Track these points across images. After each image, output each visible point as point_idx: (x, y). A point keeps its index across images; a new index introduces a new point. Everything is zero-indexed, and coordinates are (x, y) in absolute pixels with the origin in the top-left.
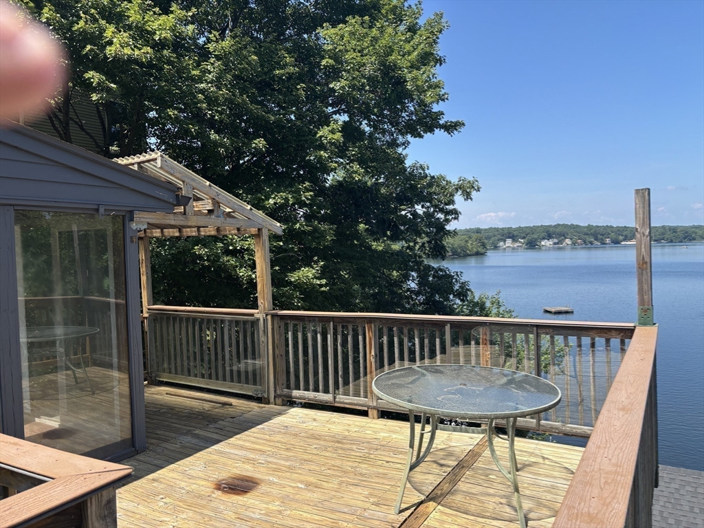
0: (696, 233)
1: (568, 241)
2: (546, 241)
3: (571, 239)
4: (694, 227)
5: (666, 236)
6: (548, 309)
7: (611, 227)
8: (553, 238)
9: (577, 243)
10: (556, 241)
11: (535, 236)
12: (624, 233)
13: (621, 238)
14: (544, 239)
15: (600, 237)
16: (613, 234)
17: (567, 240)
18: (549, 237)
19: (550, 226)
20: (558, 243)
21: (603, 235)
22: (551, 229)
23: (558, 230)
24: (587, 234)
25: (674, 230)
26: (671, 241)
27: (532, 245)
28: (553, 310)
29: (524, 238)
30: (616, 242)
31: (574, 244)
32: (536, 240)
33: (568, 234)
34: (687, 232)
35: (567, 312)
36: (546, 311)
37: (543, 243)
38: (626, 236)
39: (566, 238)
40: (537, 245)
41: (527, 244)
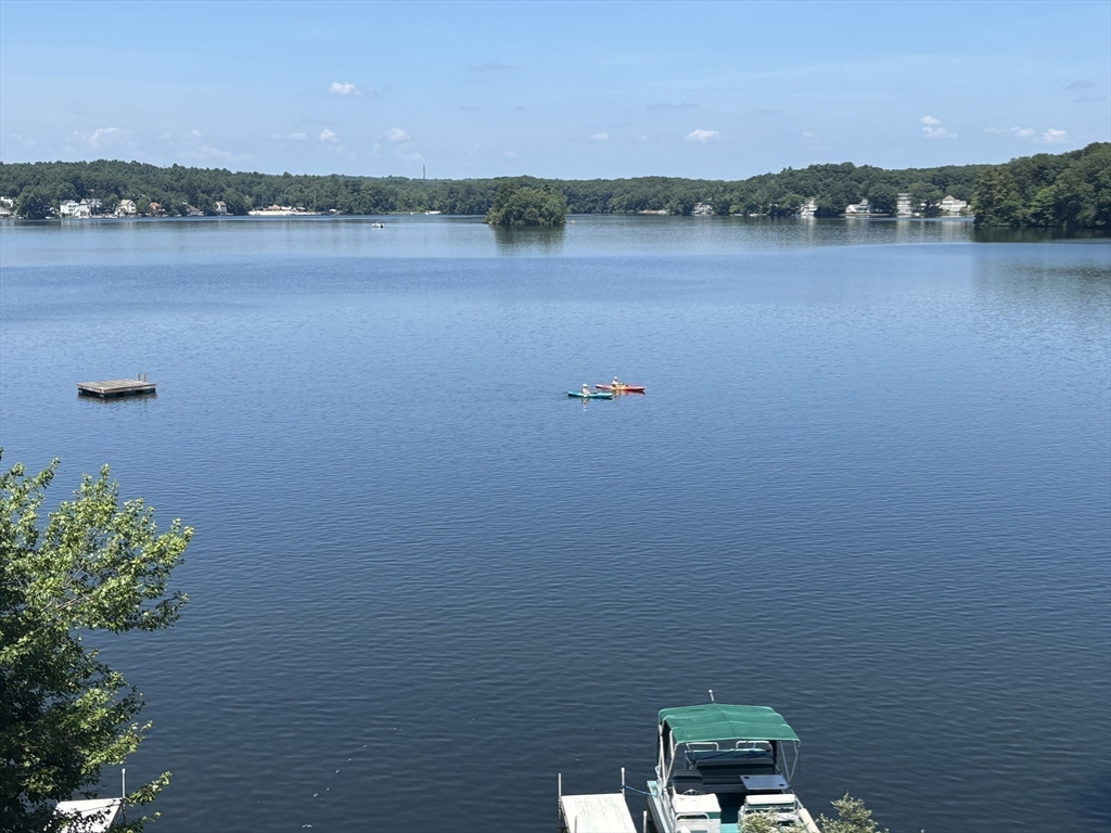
0: (396, 195)
1: (127, 205)
2: (72, 203)
3: (135, 200)
4: (391, 181)
5: (340, 199)
6: (91, 386)
7: (226, 173)
8: (90, 196)
9: (148, 209)
10: (96, 203)
11: (45, 190)
12: (256, 189)
13: (248, 200)
14: (66, 197)
15: (202, 196)
16: (230, 191)
17: (124, 202)
18: (80, 193)
19: (82, 165)
20: (102, 210)
21: (208, 192)
22: (84, 174)
23: (102, 176)
24: (173, 189)
25: (354, 185)
26: (350, 212)
27: (37, 213)
28: (103, 389)
29: (13, 194)
30: (238, 210)
31: (142, 211)
32: (46, 200)
33: (125, 188)
34: (379, 192)
35: (139, 393)
36: (86, 394)
37: (64, 209)
38: (259, 197)
39: (121, 198)
40: (50, 214)
41: (22, 212)
